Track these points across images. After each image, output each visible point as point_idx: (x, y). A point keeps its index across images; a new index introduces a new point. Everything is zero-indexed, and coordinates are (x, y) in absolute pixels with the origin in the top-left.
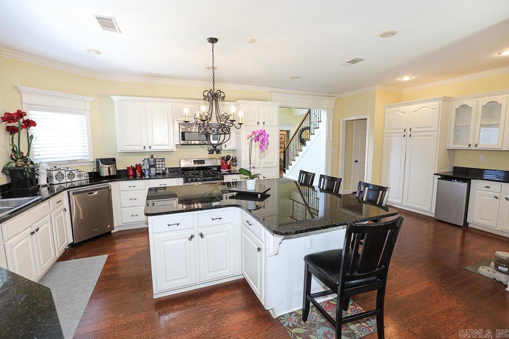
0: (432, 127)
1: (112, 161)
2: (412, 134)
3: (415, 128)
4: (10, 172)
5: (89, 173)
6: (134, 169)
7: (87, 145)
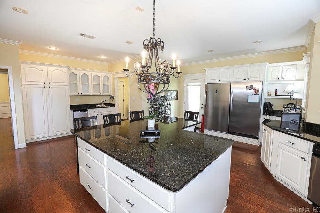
0: (65, 83)
2: (51, 86)
3: (52, 82)
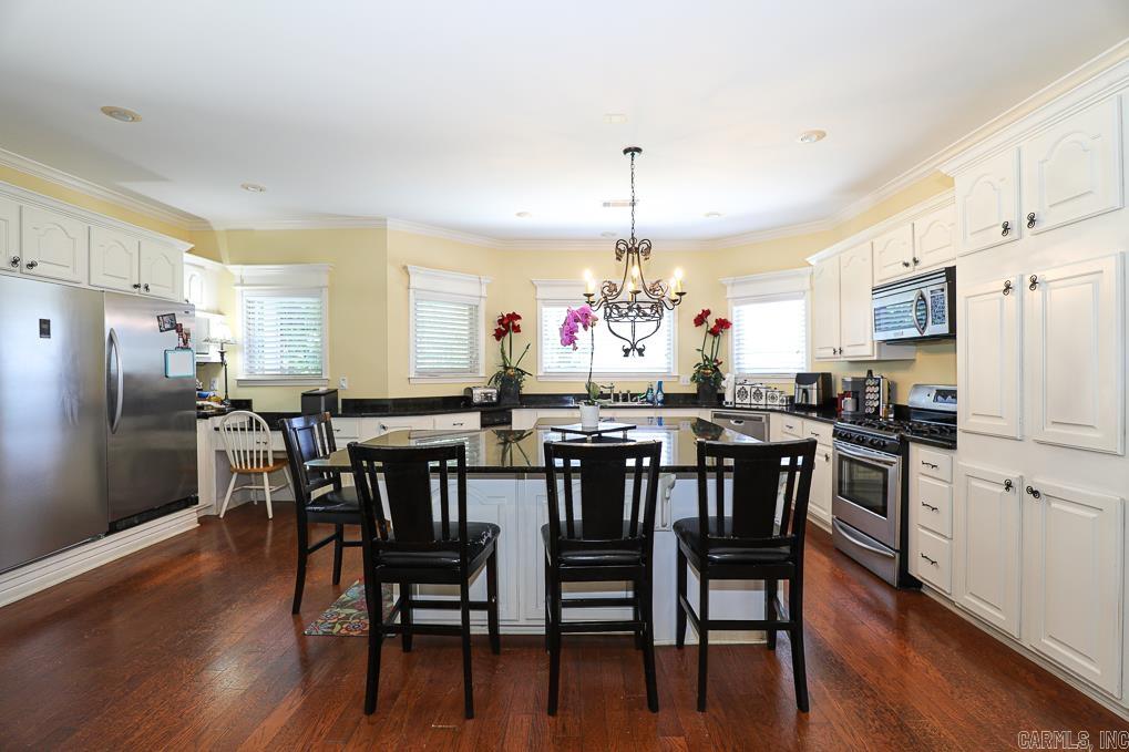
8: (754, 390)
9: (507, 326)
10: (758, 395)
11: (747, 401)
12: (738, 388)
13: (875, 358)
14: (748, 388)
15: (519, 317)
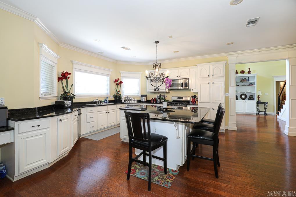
1: (145, 96)
4: (115, 97)
5: (138, 100)
6: (153, 100)
7: (139, 90)
8: (130, 99)
9: (64, 76)
10: (131, 100)
11: (129, 101)
12: (126, 98)
13: (168, 92)
14: (129, 98)
15: (70, 74)
